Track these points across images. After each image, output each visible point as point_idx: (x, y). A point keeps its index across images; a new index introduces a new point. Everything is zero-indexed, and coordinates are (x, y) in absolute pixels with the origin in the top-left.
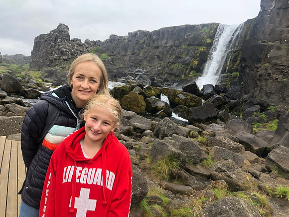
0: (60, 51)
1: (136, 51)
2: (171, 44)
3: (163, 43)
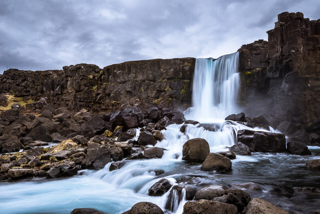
1: (82, 87)
2: (142, 78)
3: (130, 77)
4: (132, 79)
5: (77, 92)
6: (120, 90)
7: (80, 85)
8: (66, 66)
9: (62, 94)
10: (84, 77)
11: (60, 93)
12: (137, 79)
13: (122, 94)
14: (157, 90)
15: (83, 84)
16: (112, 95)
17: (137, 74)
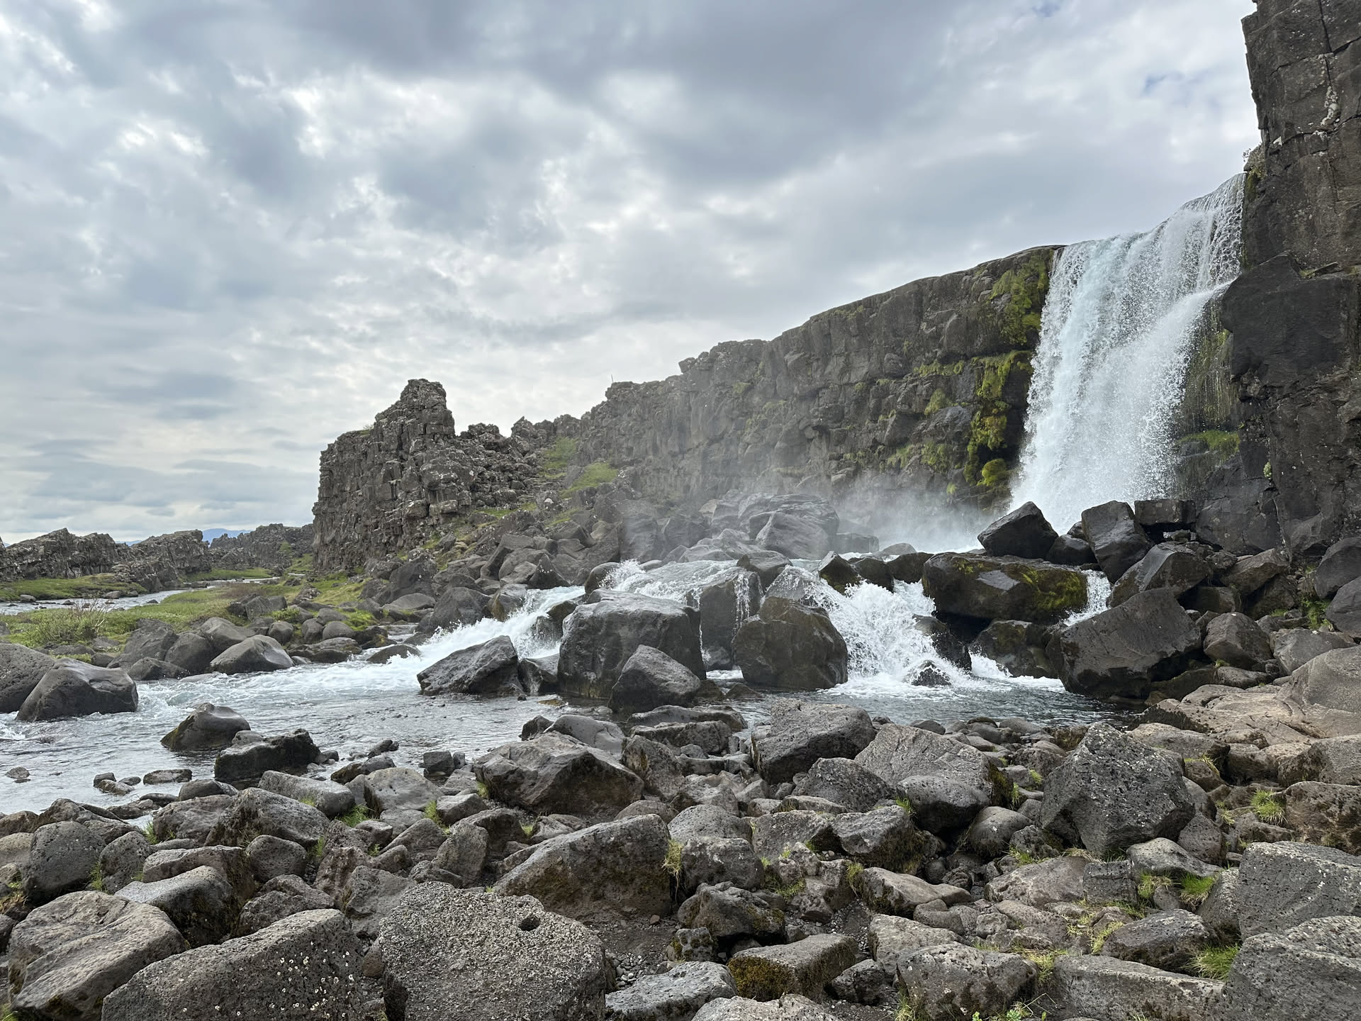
0: (426, 482)
1: (722, 425)
2: (865, 370)
3: (830, 373)
4: (834, 377)
5: (712, 441)
6: (801, 426)
7: (716, 419)
8: (686, 360)
9: (682, 452)
10: (724, 392)
11: (677, 450)
12: (853, 379)
13: (812, 440)
14: (900, 413)
15: (722, 413)
16: (778, 445)
17: (853, 354)
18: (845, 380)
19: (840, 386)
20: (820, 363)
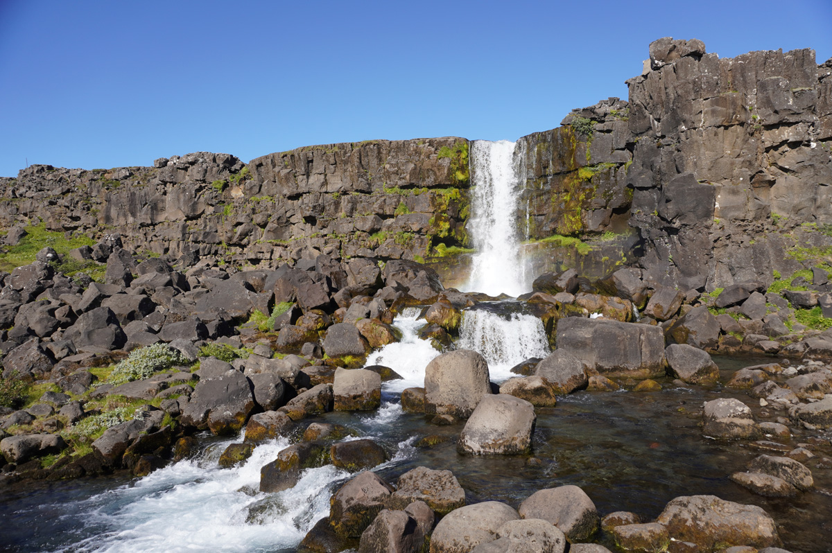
1: (201, 208)
3: (313, 184)
4: (316, 188)
5: (189, 218)
6: (288, 214)
7: (196, 203)
9: (154, 225)
10: (203, 185)
12: (329, 189)
13: (294, 224)
14: (377, 214)
15: (202, 199)
16: (269, 226)
17: (329, 175)
18: (324, 190)
19: (321, 193)
20: (305, 177)
